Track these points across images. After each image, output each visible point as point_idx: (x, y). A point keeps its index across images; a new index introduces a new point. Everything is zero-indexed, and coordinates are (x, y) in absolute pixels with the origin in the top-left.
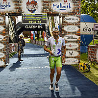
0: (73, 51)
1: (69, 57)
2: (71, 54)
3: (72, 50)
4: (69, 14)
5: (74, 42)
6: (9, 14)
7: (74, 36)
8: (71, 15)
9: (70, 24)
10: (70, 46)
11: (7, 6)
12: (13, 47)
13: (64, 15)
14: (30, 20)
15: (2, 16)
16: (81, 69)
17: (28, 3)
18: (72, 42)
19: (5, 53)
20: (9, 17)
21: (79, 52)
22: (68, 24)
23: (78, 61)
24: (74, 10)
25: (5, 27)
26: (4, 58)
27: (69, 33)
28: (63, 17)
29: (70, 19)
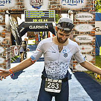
0: (87, 55)
3: (85, 53)
4: (82, 10)
5: (87, 44)
6: (9, 11)
8: (84, 11)
9: (82, 23)
10: (83, 49)
12: (16, 49)
13: (75, 12)
14: (35, 18)
16: (98, 78)
18: (84, 44)
19: (5, 58)
20: (9, 16)
21: (94, 56)
22: (80, 23)
24: (87, 6)
25: (4, 27)
26: (4, 64)
27: (81, 33)
28: (74, 14)
29: (83, 17)
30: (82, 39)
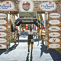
1: (53, 43)
2: (54, 41)
3: (55, 38)
5: (56, 32)
7: (56, 27)
8: (54, 12)
9: (53, 19)
11: (9, 6)
14: (25, 16)
15: (6, 14)
17: (24, 4)
19: (7, 39)
21: (60, 39)
22: (52, 19)
23: (59, 46)
24: (56, 9)
25: (7, 21)
26: (6, 43)
27: (53, 25)
28: (49, 14)
29: (54, 15)
30: (53, 29)
